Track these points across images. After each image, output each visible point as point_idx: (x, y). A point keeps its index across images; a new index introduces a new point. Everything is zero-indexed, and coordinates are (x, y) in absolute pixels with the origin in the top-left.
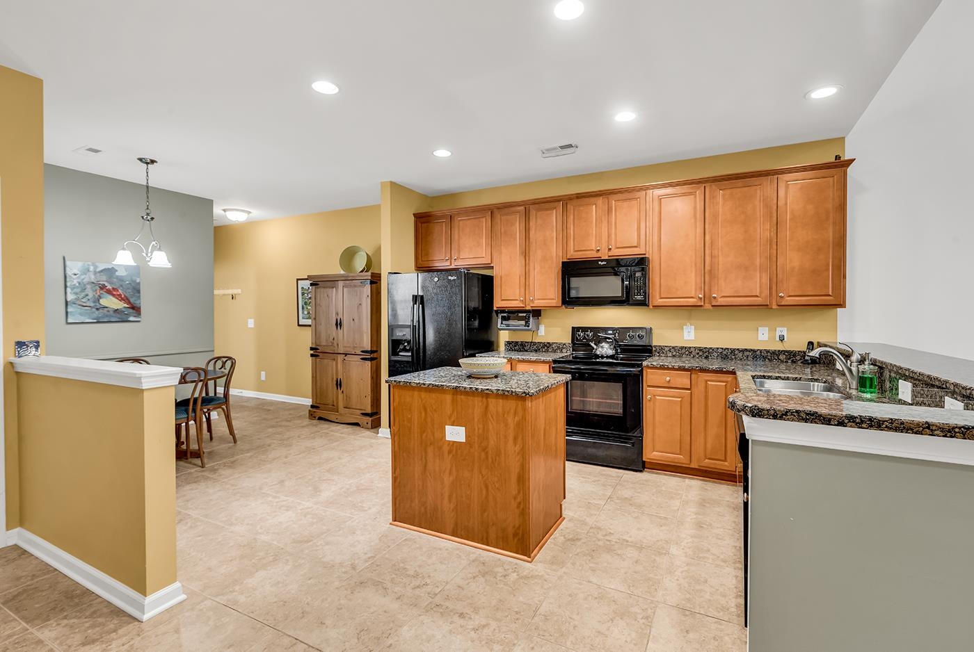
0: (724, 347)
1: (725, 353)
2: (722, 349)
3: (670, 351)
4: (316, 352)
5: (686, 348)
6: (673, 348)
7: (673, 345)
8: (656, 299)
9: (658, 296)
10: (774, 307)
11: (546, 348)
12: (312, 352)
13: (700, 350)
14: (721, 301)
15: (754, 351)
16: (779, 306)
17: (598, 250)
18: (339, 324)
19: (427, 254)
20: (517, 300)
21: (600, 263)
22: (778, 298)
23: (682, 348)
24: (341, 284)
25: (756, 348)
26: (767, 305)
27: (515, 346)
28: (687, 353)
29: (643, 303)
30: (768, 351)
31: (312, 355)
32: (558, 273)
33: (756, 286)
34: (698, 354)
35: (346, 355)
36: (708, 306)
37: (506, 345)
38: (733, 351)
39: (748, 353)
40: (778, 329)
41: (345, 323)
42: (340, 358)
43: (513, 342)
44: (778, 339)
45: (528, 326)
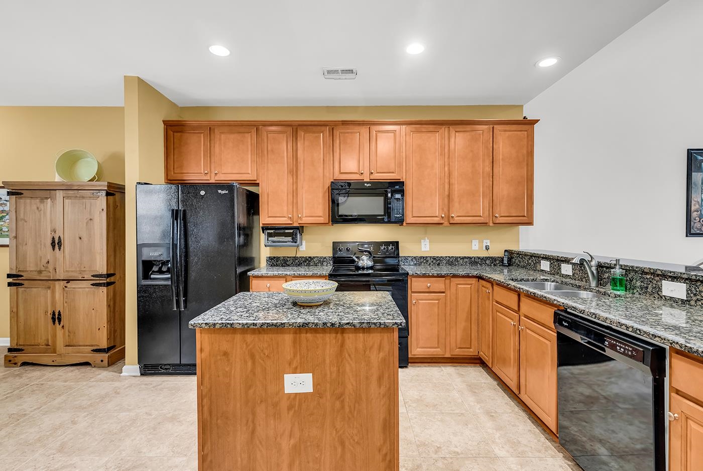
0: (451, 256)
1: (451, 260)
2: (449, 257)
3: (412, 260)
4: (16, 280)
5: (424, 258)
6: (414, 258)
7: (415, 256)
8: (409, 219)
9: (411, 216)
10: (491, 224)
11: (307, 262)
12: (10, 280)
13: (434, 259)
14: (457, 220)
15: (470, 258)
16: (494, 223)
17: (362, 174)
18: (56, 244)
19: (181, 167)
20: (285, 217)
21: (365, 184)
22: (494, 218)
23: (421, 257)
24: (60, 195)
25: (471, 256)
26: (487, 223)
27: (277, 261)
28: (424, 262)
29: (400, 222)
30: (479, 258)
31: (10, 284)
32: (325, 193)
33: (481, 209)
34: (432, 262)
35: (68, 281)
36: (446, 223)
37: (267, 261)
38: (456, 258)
39: (466, 260)
40: (484, 241)
41: (67, 244)
42: (59, 286)
43: (274, 257)
44: (484, 248)
45: (296, 243)
